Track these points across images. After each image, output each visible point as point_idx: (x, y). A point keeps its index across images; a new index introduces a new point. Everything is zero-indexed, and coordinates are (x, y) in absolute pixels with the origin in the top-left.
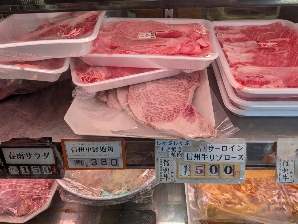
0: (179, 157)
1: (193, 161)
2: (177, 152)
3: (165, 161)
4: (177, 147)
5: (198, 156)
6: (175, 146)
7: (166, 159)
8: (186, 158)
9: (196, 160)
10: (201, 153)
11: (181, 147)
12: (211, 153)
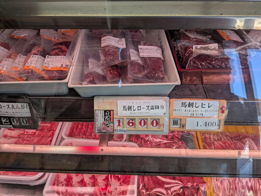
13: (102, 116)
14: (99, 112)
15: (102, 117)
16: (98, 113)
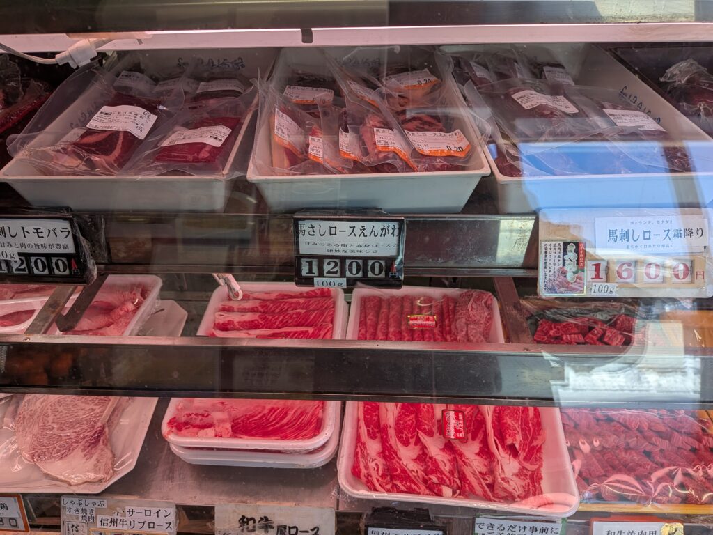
0: (91, 521)
1: (108, 527)
2: (88, 515)
3: (73, 526)
4: (88, 509)
5: (113, 522)
6: (86, 507)
7: (75, 524)
8: (99, 523)
9: (112, 527)
10: (120, 518)
11: (94, 509)
12: (132, 519)
13: (557, 255)
14: (551, 245)
15: (559, 257)
16: (548, 247)
